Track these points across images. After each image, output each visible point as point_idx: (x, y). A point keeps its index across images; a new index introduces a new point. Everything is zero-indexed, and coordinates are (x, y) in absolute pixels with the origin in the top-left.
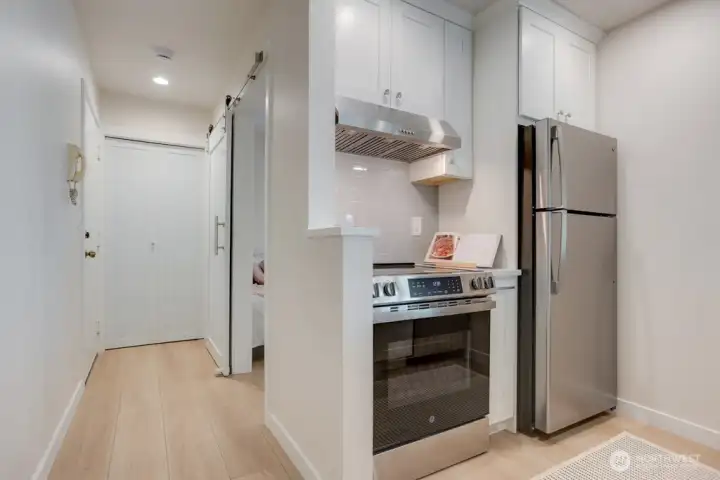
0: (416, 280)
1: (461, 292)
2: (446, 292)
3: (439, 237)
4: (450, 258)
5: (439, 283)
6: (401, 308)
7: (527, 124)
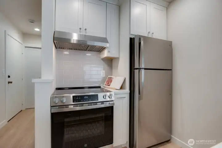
0: (76, 96)
1: (98, 100)
2: (90, 100)
3: (109, 78)
4: (109, 85)
5: (87, 97)
6: (70, 106)
7: (132, 37)
